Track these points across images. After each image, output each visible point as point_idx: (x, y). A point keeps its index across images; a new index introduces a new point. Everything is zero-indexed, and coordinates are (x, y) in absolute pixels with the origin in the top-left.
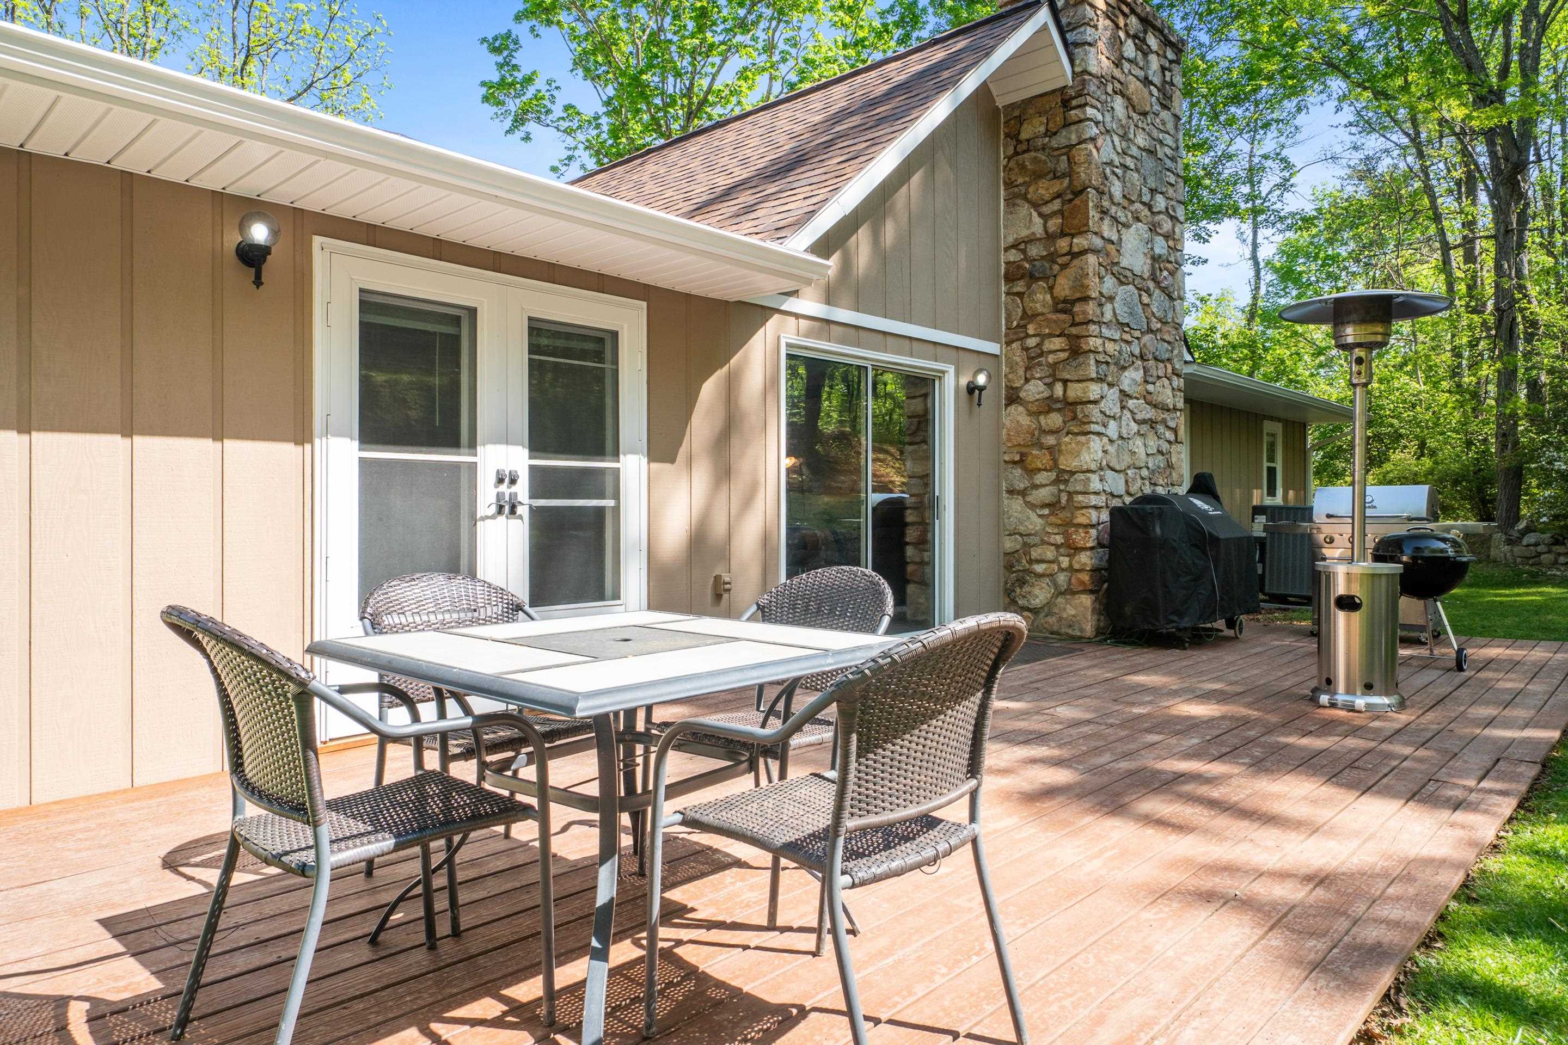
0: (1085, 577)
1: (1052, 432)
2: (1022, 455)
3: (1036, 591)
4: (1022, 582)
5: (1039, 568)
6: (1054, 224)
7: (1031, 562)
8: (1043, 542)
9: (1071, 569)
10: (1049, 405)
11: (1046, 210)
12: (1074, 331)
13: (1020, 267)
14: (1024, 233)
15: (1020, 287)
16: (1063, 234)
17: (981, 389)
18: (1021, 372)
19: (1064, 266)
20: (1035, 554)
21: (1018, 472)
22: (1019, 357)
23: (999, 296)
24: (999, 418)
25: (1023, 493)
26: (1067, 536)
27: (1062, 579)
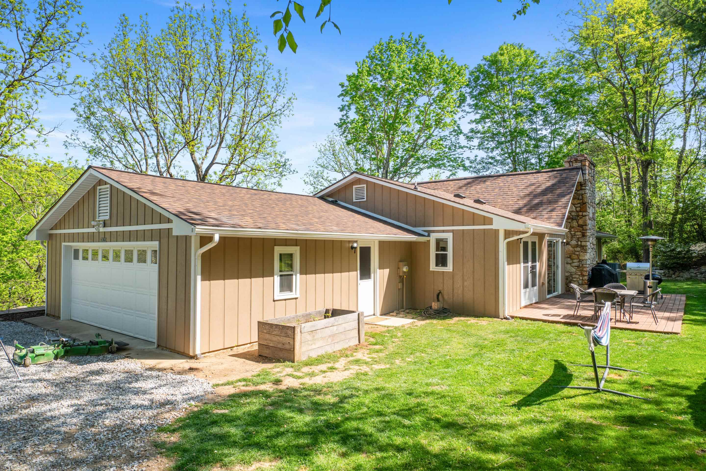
0: (586, 282)
1: (578, 251)
2: (570, 255)
5: (575, 279)
6: (578, 209)
7: (572, 278)
8: (576, 274)
9: (582, 280)
10: (577, 246)
11: (576, 206)
12: (583, 231)
13: (570, 217)
15: (569, 220)
16: (580, 211)
18: (570, 238)
19: (581, 218)
20: (574, 276)
21: (569, 259)
22: (569, 235)
24: (564, 248)
25: (570, 264)
26: (582, 273)
27: (580, 282)
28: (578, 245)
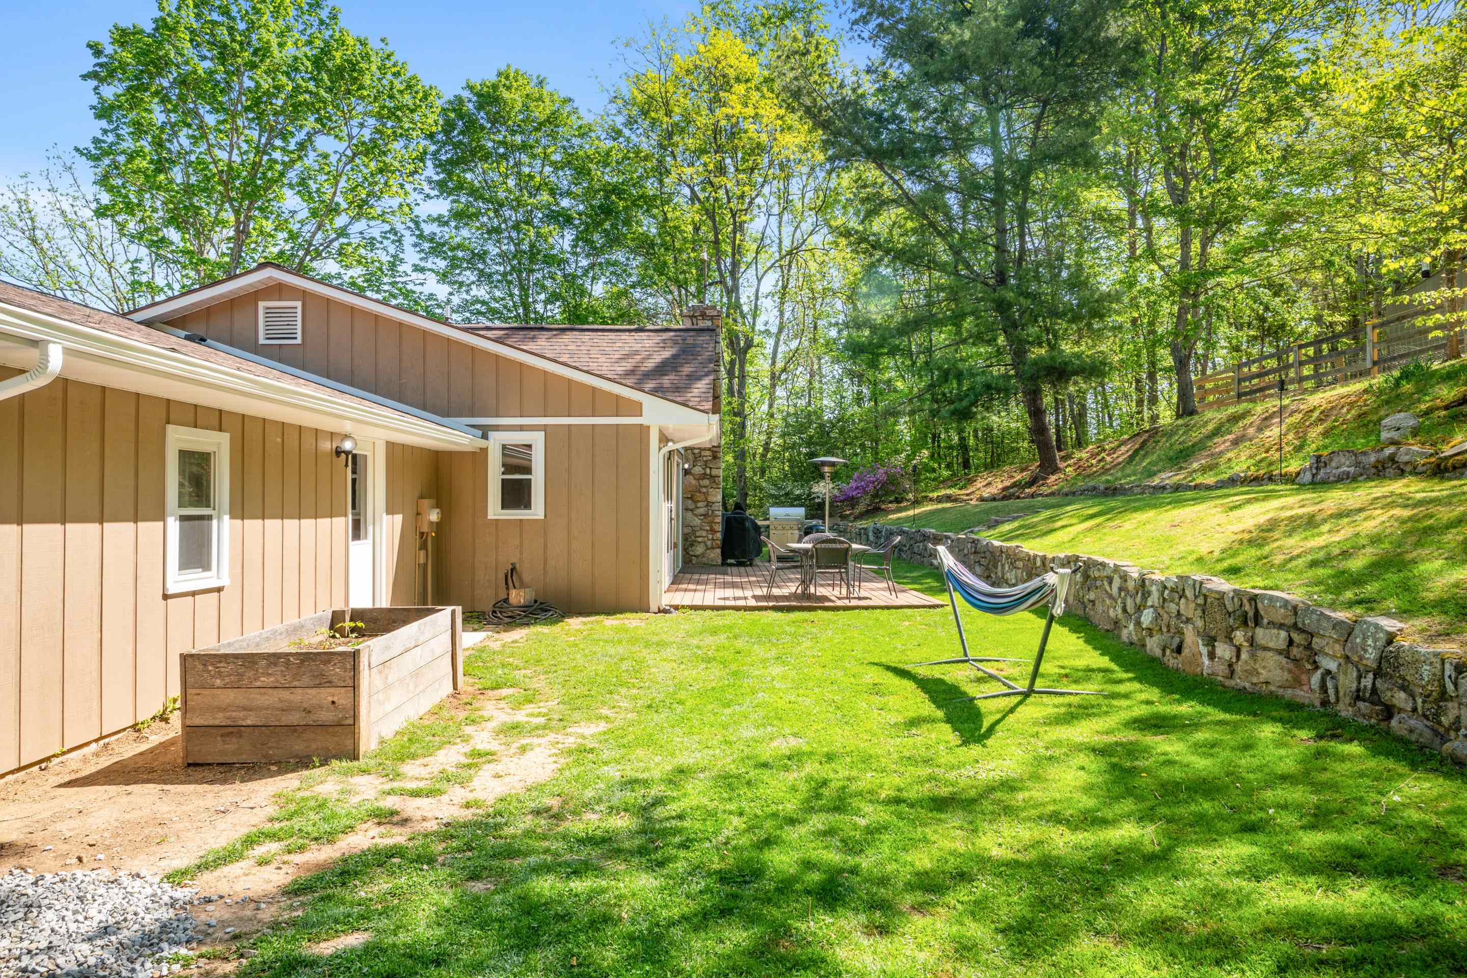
1: (705, 487)
2: (692, 495)
3: (698, 549)
4: (692, 545)
5: (700, 539)
7: (696, 537)
8: (701, 529)
9: (712, 539)
10: (704, 476)
12: (714, 449)
17: (686, 470)
18: (692, 463)
20: (698, 534)
21: (690, 502)
22: (691, 456)
25: (692, 510)
26: (711, 527)
27: (709, 543)
28: (705, 474)
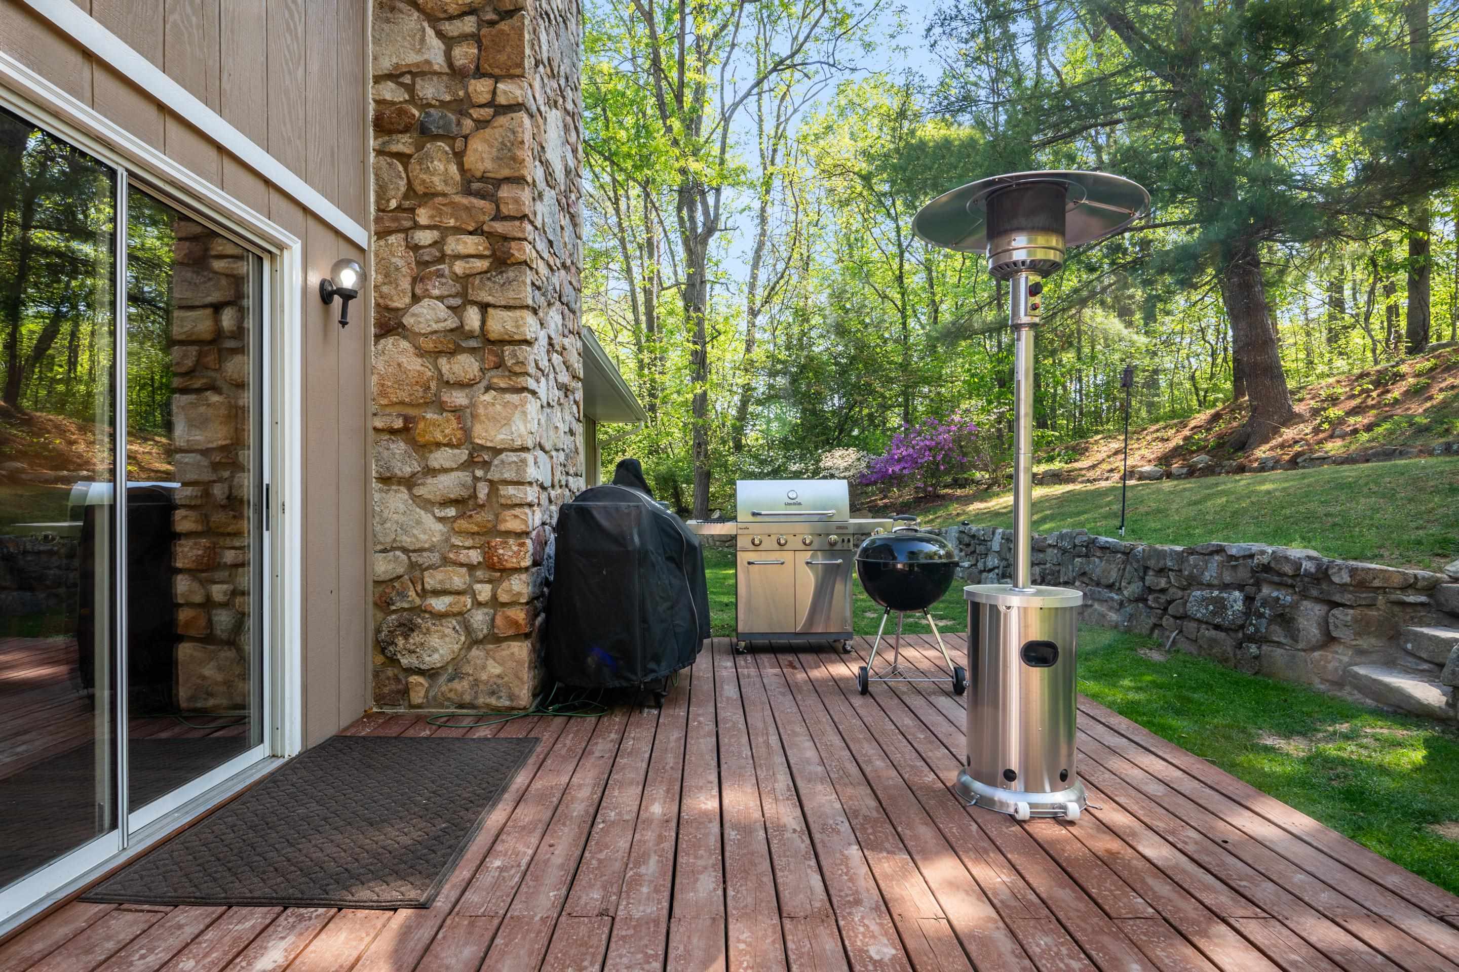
0: (519, 615)
1: (461, 385)
2: (407, 419)
3: (434, 641)
4: (408, 628)
5: (439, 604)
6: (464, 54)
7: (424, 593)
8: (446, 561)
9: (495, 603)
10: (455, 341)
11: (452, 28)
12: (500, 227)
13: (401, 112)
14: (412, 58)
15: (403, 144)
16: (479, 73)
17: (348, 296)
18: (405, 284)
19: (482, 124)
20: (432, 580)
21: (399, 447)
22: (401, 259)
23: (365, 154)
24: (365, 355)
25: (409, 483)
26: (488, 551)
27: (479, 618)
28: (459, 330)
